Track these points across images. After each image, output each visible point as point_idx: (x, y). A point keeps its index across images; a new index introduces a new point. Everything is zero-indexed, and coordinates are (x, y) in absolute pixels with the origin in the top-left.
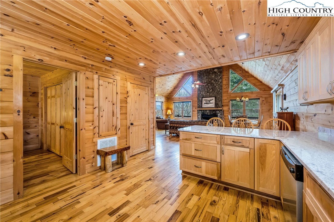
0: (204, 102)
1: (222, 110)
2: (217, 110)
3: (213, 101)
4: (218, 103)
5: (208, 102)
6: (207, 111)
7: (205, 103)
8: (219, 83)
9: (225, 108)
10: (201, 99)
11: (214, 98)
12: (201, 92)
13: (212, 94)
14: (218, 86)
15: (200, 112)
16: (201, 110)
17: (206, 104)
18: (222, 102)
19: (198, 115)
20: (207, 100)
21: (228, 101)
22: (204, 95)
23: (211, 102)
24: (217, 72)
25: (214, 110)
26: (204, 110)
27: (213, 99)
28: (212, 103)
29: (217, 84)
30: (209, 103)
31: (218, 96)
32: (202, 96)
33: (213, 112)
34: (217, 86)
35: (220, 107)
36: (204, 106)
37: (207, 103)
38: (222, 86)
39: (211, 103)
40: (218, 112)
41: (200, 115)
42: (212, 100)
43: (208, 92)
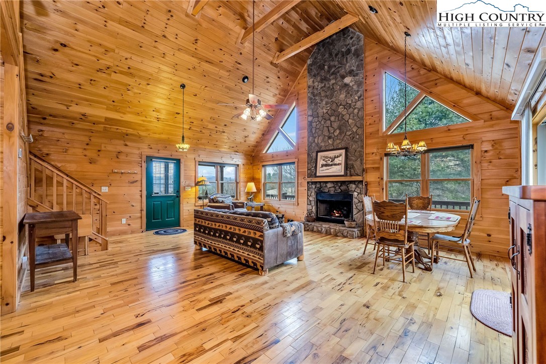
0: (320, 162)
1: (361, 182)
2: (351, 182)
3: (341, 160)
4: (353, 165)
5: (329, 162)
6: (329, 185)
7: (323, 166)
8: (356, 111)
9: (371, 177)
10: (314, 154)
11: (343, 151)
12: (315, 138)
13: (338, 141)
14: (353, 120)
15: (314, 186)
16: (316, 183)
17: (324, 168)
18: (362, 160)
19: (309, 194)
20: (327, 157)
21: (378, 158)
22: (323, 144)
23: (337, 161)
24: (351, 84)
25: (343, 183)
26: (320, 182)
27: (341, 155)
28: (339, 164)
29: (352, 115)
30: (332, 165)
31: (354, 146)
32: (317, 149)
33: (342, 188)
34: (350, 121)
35: (358, 175)
36: (321, 171)
37: (326, 165)
38: (362, 119)
39: (335, 165)
40: (354, 186)
41: (313, 194)
42: (338, 157)
43: (330, 138)
